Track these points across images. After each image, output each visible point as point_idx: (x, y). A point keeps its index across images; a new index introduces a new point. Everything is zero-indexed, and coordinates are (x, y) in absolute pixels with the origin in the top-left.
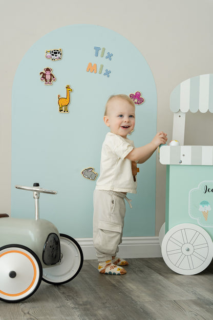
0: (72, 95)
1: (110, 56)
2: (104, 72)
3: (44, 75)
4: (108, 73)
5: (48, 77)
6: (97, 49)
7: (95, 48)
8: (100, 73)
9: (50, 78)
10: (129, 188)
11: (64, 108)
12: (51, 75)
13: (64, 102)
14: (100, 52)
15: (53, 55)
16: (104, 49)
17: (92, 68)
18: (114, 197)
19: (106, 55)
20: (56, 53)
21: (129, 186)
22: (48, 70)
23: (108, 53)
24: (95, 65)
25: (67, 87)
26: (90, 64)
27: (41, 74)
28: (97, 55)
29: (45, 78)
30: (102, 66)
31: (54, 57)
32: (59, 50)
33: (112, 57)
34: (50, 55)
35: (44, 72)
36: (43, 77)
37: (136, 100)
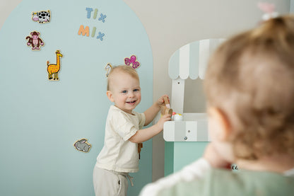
0: (62, 60)
1: (103, 18)
2: (97, 34)
3: (31, 39)
4: (101, 36)
5: (35, 42)
6: (89, 10)
7: (87, 9)
8: (93, 36)
9: (37, 43)
10: (132, 168)
11: (53, 75)
12: (39, 39)
13: (54, 69)
14: (92, 13)
15: (40, 17)
16: (97, 10)
17: (83, 31)
18: (121, 177)
19: (99, 16)
20: (44, 15)
21: (132, 166)
22: (35, 33)
23: (101, 15)
24: (88, 28)
25: (57, 53)
26: (82, 27)
27: (27, 38)
28: (89, 17)
29: (32, 43)
30: (95, 29)
31: (42, 19)
32: (47, 11)
33: (105, 19)
34: (37, 17)
35: (31, 36)
36: (29, 42)
37: (131, 65)
